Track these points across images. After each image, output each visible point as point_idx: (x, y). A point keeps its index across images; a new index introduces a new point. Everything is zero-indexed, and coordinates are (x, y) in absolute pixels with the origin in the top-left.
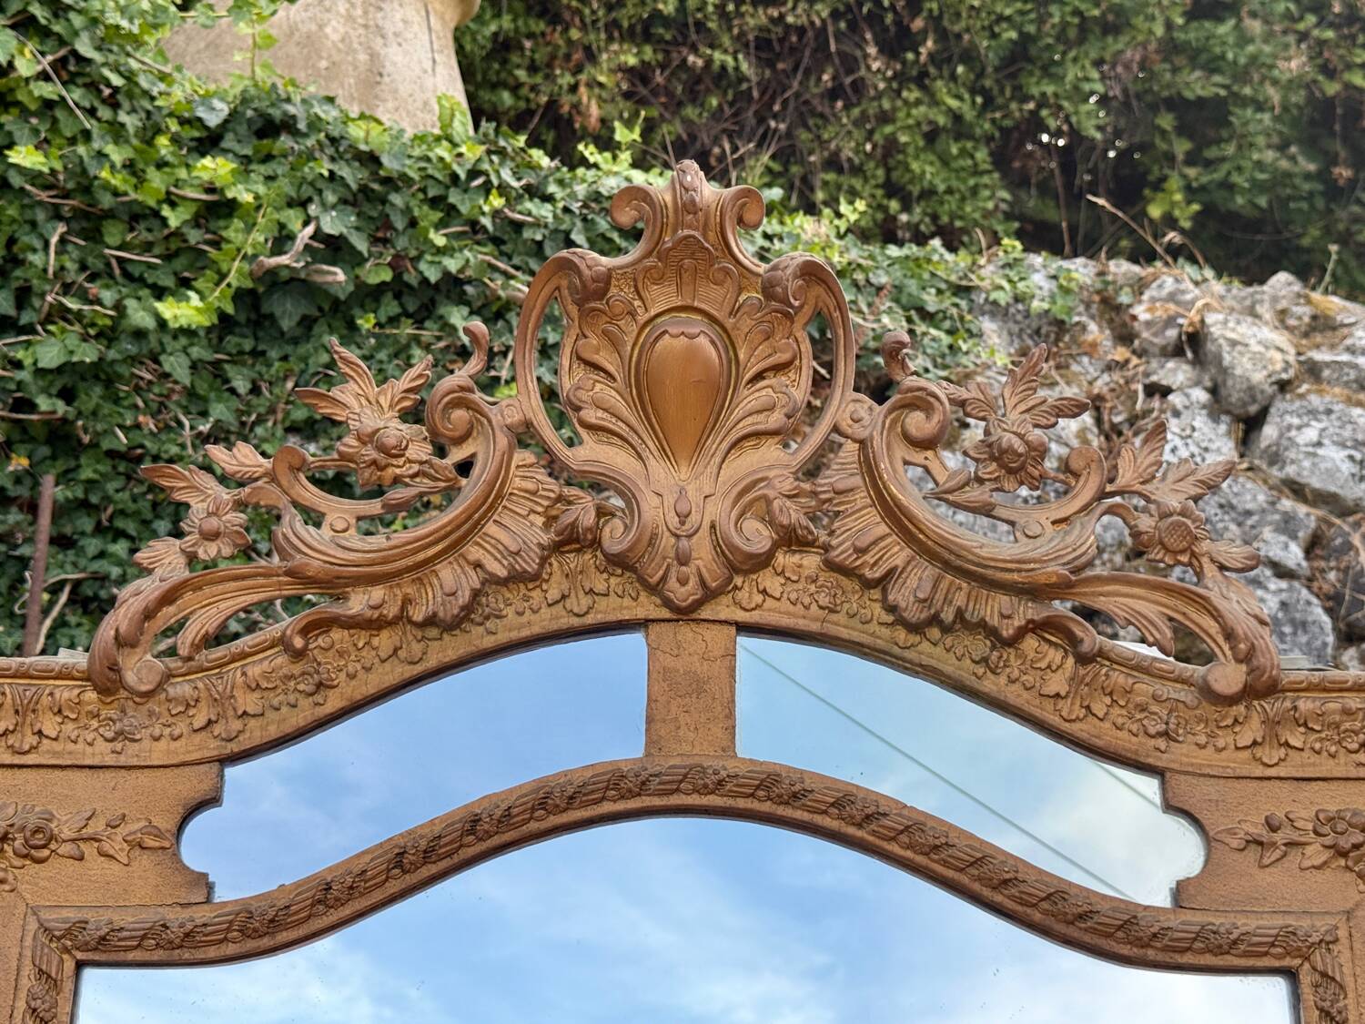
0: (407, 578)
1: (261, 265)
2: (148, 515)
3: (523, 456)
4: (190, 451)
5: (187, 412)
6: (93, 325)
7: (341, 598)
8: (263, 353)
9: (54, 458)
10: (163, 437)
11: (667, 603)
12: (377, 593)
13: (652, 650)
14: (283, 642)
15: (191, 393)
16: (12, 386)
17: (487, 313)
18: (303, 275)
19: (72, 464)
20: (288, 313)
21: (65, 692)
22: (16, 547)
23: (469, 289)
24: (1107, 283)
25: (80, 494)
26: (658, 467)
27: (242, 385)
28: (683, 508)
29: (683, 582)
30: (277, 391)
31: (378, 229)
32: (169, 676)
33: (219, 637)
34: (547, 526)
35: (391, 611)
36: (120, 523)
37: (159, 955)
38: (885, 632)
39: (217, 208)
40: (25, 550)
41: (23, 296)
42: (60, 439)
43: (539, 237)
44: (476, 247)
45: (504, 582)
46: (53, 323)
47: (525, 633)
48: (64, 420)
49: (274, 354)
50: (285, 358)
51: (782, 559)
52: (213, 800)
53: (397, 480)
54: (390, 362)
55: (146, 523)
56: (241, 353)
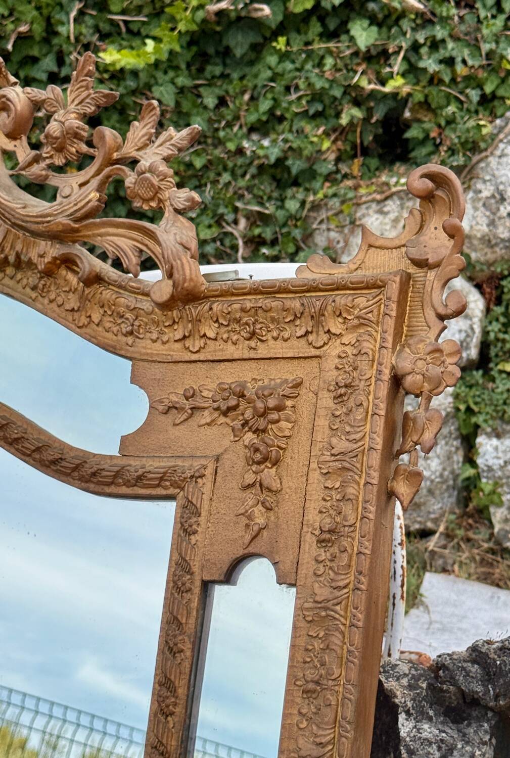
1: (209, 11)
8: (228, 76)
20: (240, 44)
23: (372, 8)
41: (60, 58)
49: (235, 75)
50: (242, 78)
56: (214, 77)
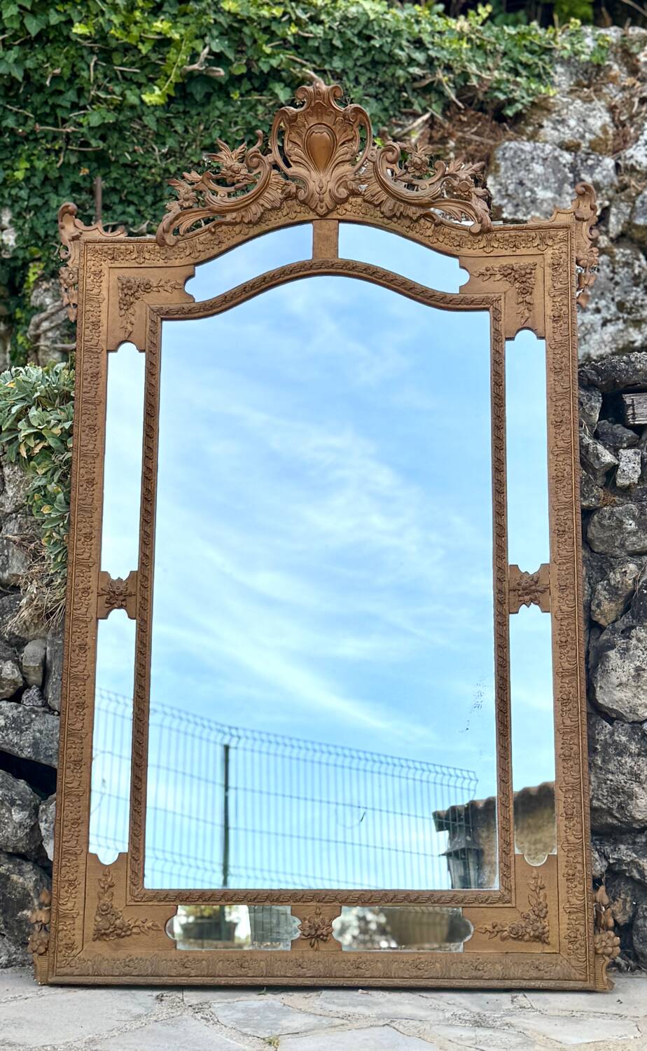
0: (242, 210)
1: (185, 69)
2: (143, 194)
3: (275, 172)
4: (159, 162)
5: (156, 144)
6: (112, 104)
7: (224, 217)
8: (188, 112)
9: (99, 168)
10: (146, 156)
11: (318, 214)
12: (234, 215)
13: (314, 228)
14: (209, 230)
15: (157, 134)
16: (79, 136)
17: (293, 85)
18: (204, 73)
19: (108, 171)
20: (198, 91)
21: (150, 246)
22: (86, 210)
23: (284, 74)
24: (625, 41)
25: (112, 185)
26: (314, 174)
27: (179, 129)
28: (321, 186)
29: (322, 208)
30: (196, 130)
31: (238, 46)
32: (178, 241)
33: (188, 231)
34: (282, 193)
35: (238, 220)
36: (131, 198)
37: (182, 316)
38: (381, 220)
39: (163, 43)
40: (91, 212)
41: (80, 92)
42: (101, 159)
43: (316, 44)
44: (286, 52)
45: (270, 210)
46: (94, 104)
47: (277, 225)
48: (103, 150)
49: (193, 112)
50: (198, 114)
51: (351, 199)
52: (192, 276)
53: (238, 181)
54: (248, 113)
55: (142, 197)
56: (179, 112)
